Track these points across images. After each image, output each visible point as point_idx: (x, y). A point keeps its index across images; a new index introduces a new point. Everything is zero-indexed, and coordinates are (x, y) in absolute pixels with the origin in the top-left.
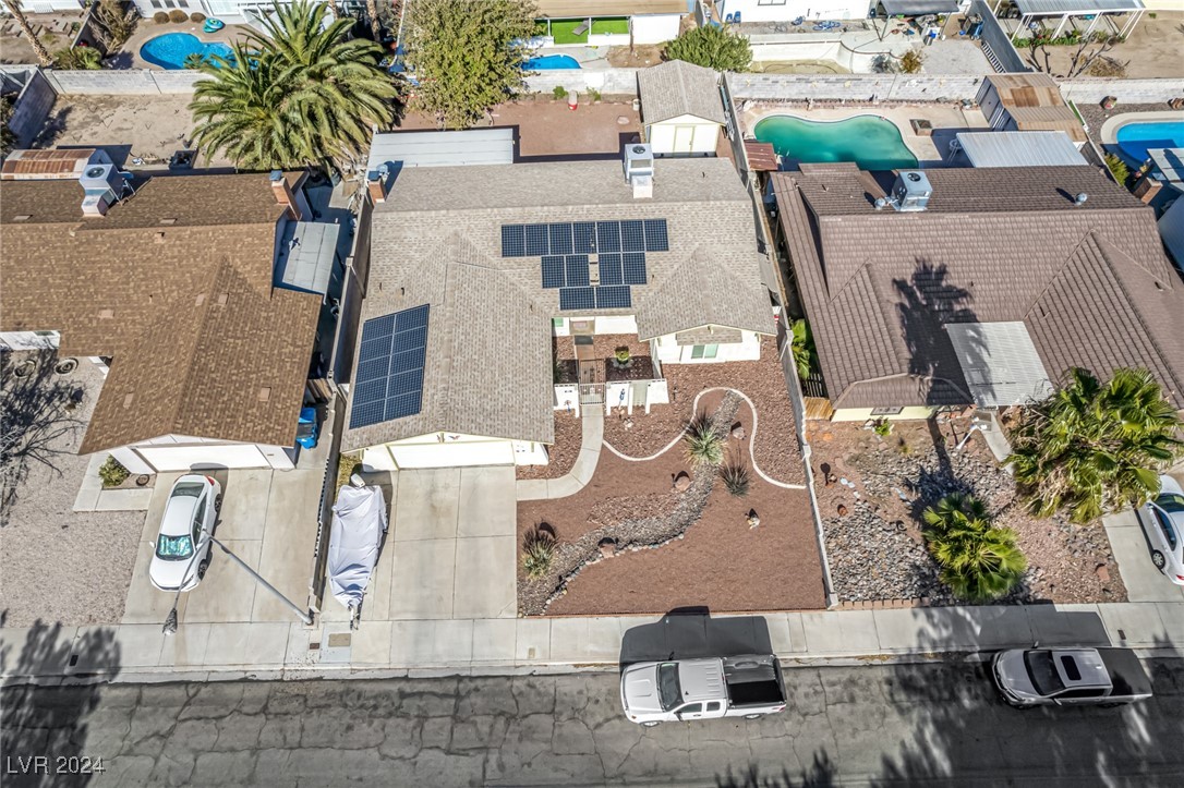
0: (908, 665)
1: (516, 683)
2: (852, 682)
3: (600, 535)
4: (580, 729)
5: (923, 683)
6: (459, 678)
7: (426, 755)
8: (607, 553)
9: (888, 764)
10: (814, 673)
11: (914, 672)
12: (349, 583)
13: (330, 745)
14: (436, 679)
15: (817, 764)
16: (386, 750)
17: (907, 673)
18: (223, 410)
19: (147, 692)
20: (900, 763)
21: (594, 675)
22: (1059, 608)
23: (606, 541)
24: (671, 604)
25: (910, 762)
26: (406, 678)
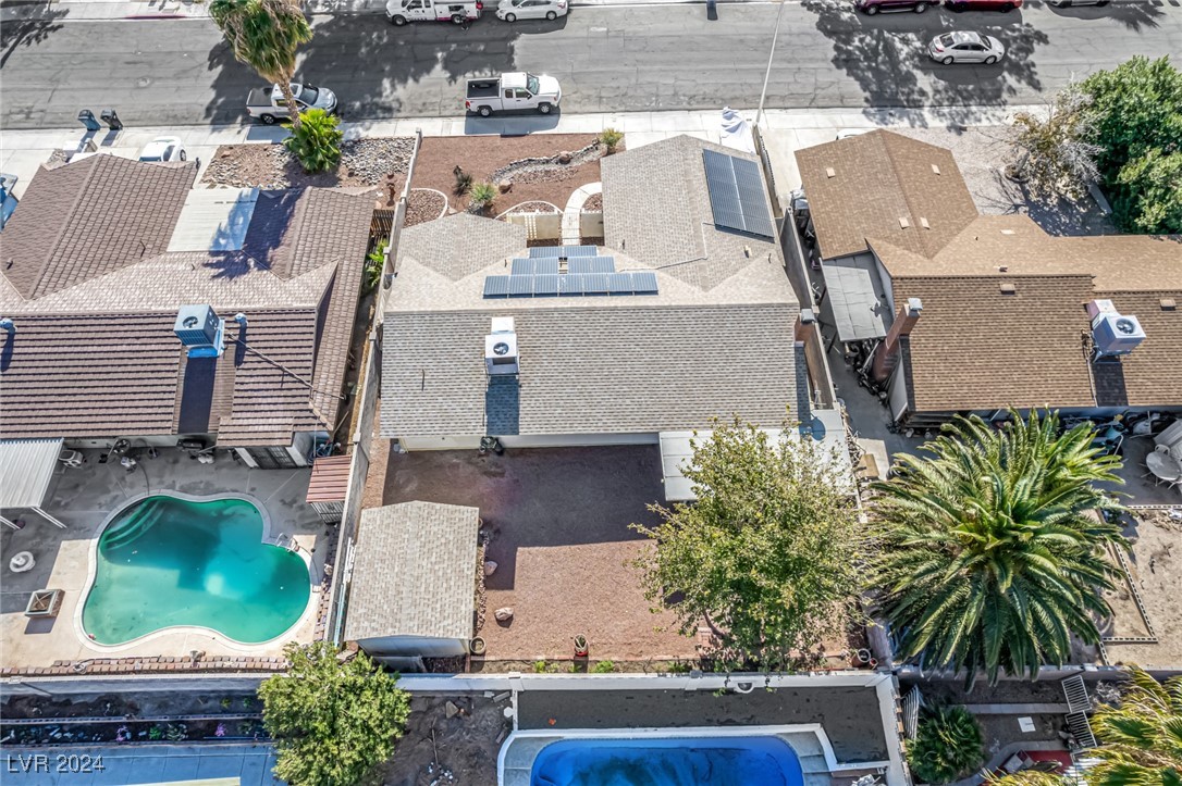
0: (384, 118)
1: (623, 108)
2: (421, 111)
3: (568, 165)
4: (585, 92)
5: (379, 111)
6: (659, 111)
7: (672, 81)
8: (564, 153)
9: (416, 80)
10: (443, 114)
11: (381, 115)
12: (733, 119)
13: (725, 85)
14: (671, 110)
15: (455, 81)
16: (693, 83)
17: (387, 115)
18: (855, 153)
19: (839, 103)
20: (410, 81)
21: (576, 113)
22: (270, 142)
23: (564, 161)
24: (525, 138)
25: (404, 81)
26: (689, 110)
